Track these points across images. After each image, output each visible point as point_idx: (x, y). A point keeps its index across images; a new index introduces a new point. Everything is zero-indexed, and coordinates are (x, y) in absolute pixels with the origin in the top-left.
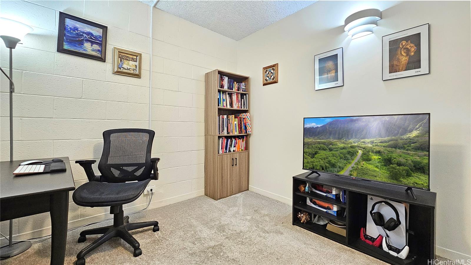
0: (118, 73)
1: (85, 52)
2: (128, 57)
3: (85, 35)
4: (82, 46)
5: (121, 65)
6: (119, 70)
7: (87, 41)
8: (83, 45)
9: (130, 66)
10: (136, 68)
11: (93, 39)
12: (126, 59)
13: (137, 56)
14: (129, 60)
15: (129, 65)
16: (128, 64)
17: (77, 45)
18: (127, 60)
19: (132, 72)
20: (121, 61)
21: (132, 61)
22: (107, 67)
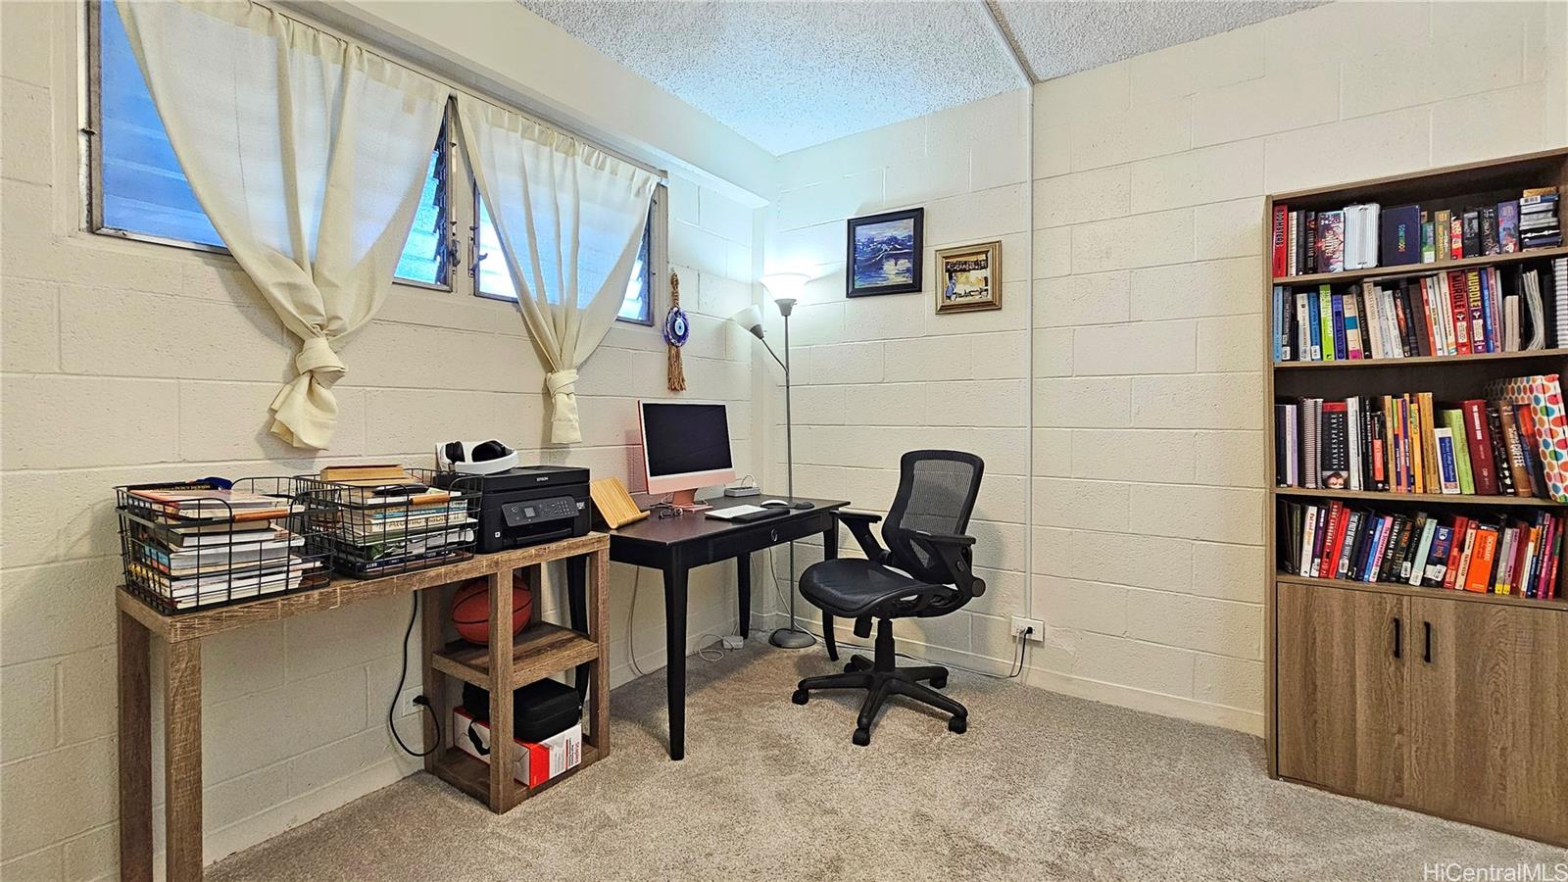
0: (944, 310)
1: (885, 283)
2: (966, 263)
3: (885, 247)
4: (881, 271)
5: (951, 289)
6: (948, 302)
7: (889, 257)
8: (882, 268)
9: (972, 285)
10: (986, 285)
11: (899, 249)
12: (961, 271)
13: (986, 252)
14: (969, 270)
15: (970, 283)
16: (967, 282)
17: (873, 274)
18: (965, 270)
19: (977, 298)
20: (951, 278)
21: (974, 269)
22: (926, 301)
